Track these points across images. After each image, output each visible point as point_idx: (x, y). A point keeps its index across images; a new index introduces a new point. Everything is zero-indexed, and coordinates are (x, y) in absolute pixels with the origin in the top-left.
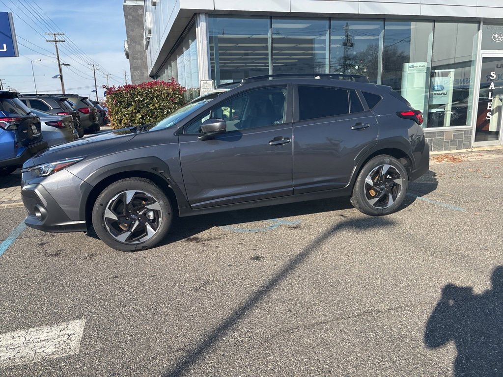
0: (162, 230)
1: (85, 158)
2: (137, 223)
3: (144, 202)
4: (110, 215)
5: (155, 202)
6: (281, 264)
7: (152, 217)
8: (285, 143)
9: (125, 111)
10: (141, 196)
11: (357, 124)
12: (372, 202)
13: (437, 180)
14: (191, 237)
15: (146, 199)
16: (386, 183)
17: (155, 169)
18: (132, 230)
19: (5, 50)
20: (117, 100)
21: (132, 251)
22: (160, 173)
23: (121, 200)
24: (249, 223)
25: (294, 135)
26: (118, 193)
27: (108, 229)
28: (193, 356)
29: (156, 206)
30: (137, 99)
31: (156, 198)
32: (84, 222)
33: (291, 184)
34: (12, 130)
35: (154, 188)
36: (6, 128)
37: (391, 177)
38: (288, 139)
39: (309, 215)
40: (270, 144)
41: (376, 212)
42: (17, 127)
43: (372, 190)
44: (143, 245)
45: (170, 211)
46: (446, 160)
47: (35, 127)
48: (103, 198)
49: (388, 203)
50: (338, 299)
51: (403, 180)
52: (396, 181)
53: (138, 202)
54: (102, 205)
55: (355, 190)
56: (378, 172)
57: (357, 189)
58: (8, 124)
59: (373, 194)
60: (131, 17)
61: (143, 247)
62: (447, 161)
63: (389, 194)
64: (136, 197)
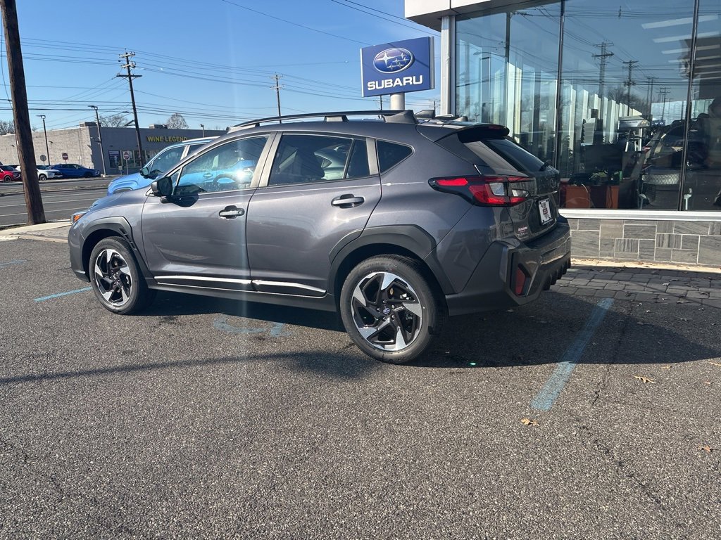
19: (421, 82)
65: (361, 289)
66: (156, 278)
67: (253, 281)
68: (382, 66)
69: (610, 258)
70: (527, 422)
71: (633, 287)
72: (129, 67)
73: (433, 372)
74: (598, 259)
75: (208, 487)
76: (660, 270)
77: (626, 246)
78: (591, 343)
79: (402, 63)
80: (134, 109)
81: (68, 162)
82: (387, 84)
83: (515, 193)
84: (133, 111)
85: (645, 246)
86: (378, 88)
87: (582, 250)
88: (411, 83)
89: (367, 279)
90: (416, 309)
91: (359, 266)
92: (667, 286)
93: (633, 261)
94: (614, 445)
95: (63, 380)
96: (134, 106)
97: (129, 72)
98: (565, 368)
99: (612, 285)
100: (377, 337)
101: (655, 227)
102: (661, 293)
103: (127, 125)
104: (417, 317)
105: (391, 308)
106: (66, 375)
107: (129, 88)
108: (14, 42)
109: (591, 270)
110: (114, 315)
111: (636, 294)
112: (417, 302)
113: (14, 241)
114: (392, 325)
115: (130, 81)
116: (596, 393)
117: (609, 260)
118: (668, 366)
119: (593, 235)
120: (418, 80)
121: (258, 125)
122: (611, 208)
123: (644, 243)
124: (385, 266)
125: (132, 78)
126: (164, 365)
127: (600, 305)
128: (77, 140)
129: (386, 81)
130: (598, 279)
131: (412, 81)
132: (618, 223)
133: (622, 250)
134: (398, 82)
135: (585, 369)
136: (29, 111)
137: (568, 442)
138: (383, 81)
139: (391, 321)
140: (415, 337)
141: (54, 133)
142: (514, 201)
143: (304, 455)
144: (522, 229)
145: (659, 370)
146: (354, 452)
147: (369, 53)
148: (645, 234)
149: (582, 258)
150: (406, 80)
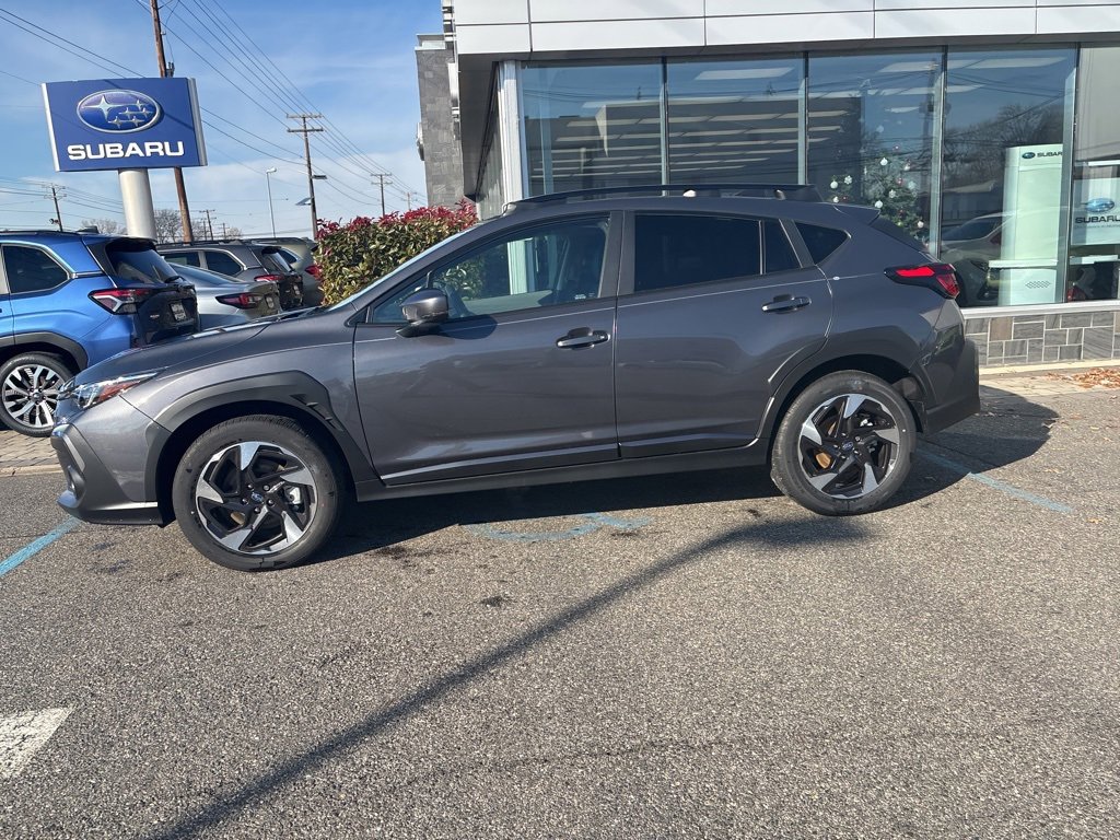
0: (318, 527)
1: (160, 373)
2: (265, 510)
3: (281, 467)
4: (207, 492)
5: (301, 467)
6: (537, 617)
7: (297, 500)
8: (595, 343)
9: (350, 273)
10: (272, 453)
11: (777, 299)
12: (820, 482)
13: (1050, 433)
14: (391, 546)
15: (284, 461)
16: (858, 438)
17: (300, 398)
18: (254, 527)
19: (181, 152)
20: (333, 250)
21: (254, 570)
22: (310, 406)
23: (230, 462)
24: (530, 521)
25: (618, 325)
26: (223, 448)
27: (204, 521)
28: (223, 808)
29: (305, 476)
30: (373, 246)
31: (303, 459)
32: (155, 504)
33: (614, 435)
34: (127, 313)
35: (298, 437)
36: (114, 310)
37: (870, 424)
38: (604, 333)
39: (675, 508)
40: (560, 344)
41: (831, 508)
42: (137, 307)
43: (823, 454)
44: (275, 558)
45: (334, 489)
46: (1106, 382)
47: (181, 308)
48: (192, 456)
49: (862, 486)
50: (610, 709)
51: (900, 431)
52: (883, 434)
53: (268, 468)
54: (189, 471)
55: (776, 453)
56: (834, 412)
57: (780, 452)
58: (119, 303)
59: (824, 463)
60: (429, 75)
61: (276, 563)
62: (1107, 385)
63: (866, 465)
64: (261, 458)
66: (383, 478)
68: (96, 118)
79: (139, 117)
82: (109, 150)
86: (91, 156)
88: (162, 154)
120: (174, 148)
129: (108, 146)
131: (164, 150)
134: (133, 149)
138: (101, 146)
150: (151, 147)
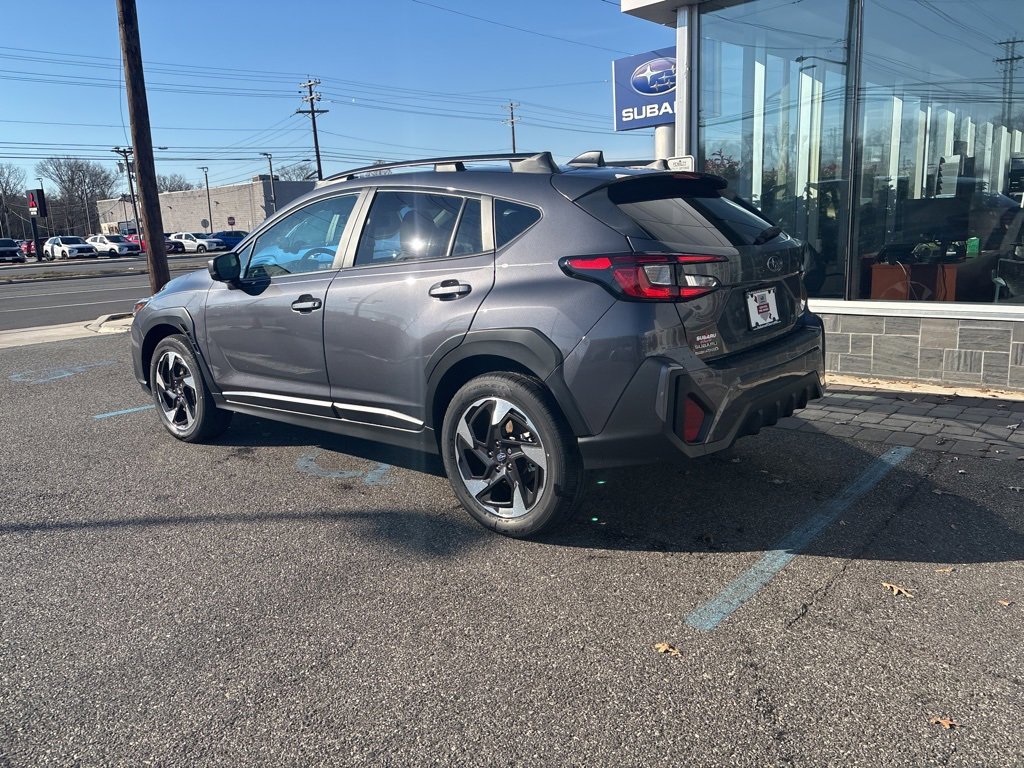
65: (467, 422)
66: (224, 393)
67: (336, 404)
68: (644, 86)
69: (935, 380)
70: (662, 647)
71: (957, 430)
72: (312, 99)
73: (565, 553)
74: (916, 381)
75: (145, 712)
76: (1015, 402)
77: (962, 361)
78: (837, 522)
80: (318, 156)
81: (236, 228)
82: (650, 111)
83: (691, 281)
84: (315, 158)
85: (993, 362)
86: (637, 117)
87: (891, 365)
89: (475, 408)
90: (537, 455)
91: (463, 388)
92: (1014, 430)
93: (973, 386)
94: (787, 702)
95: (60, 533)
96: (317, 152)
97: (312, 106)
98: (776, 560)
99: (922, 425)
100: (489, 495)
101: (1009, 332)
102: (999, 442)
103: (308, 178)
104: (540, 469)
105: (506, 452)
106: (67, 526)
107: (312, 128)
108: (134, 71)
109: (898, 399)
110: (179, 442)
111: (956, 441)
112: (539, 446)
113: (120, 334)
114: (507, 479)
115: (314, 118)
116: (805, 606)
117: (934, 384)
118: (948, 569)
119: (908, 343)
121: (351, 178)
122: (945, 300)
123: (992, 357)
124: (496, 389)
125: (316, 114)
126: (197, 520)
127: (885, 457)
128: (248, 198)
130: (903, 413)
132: (949, 324)
133: (956, 366)
134: (665, 108)
135: (805, 564)
136: (155, 162)
137: (714, 687)
138: (644, 108)
139: (507, 473)
140: (538, 500)
141: (218, 191)
142: (685, 293)
143: (304, 674)
144: (704, 337)
145: (931, 574)
146: (377, 674)
147: (625, 67)
148: (993, 343)
149: (891, 379)
